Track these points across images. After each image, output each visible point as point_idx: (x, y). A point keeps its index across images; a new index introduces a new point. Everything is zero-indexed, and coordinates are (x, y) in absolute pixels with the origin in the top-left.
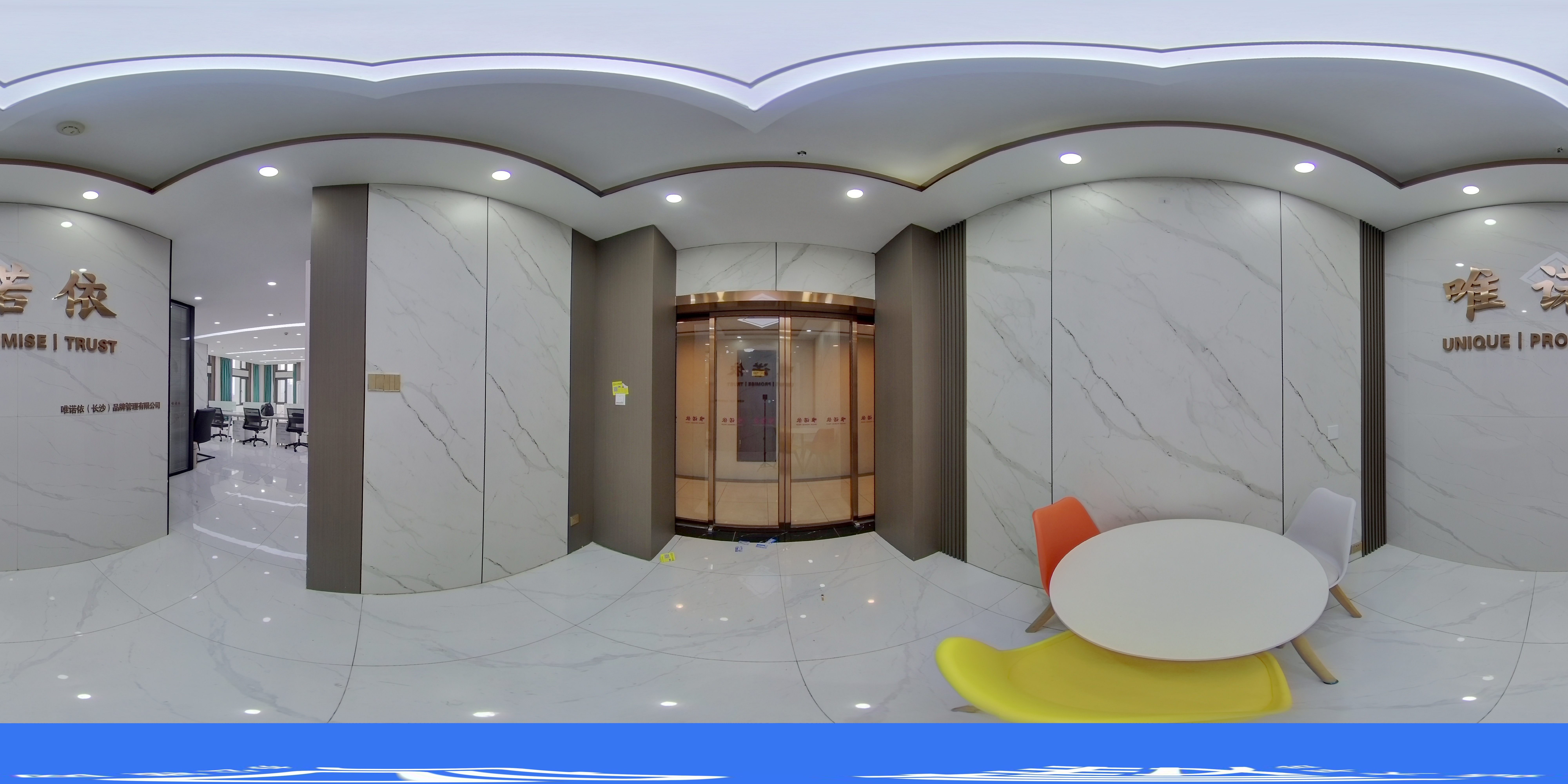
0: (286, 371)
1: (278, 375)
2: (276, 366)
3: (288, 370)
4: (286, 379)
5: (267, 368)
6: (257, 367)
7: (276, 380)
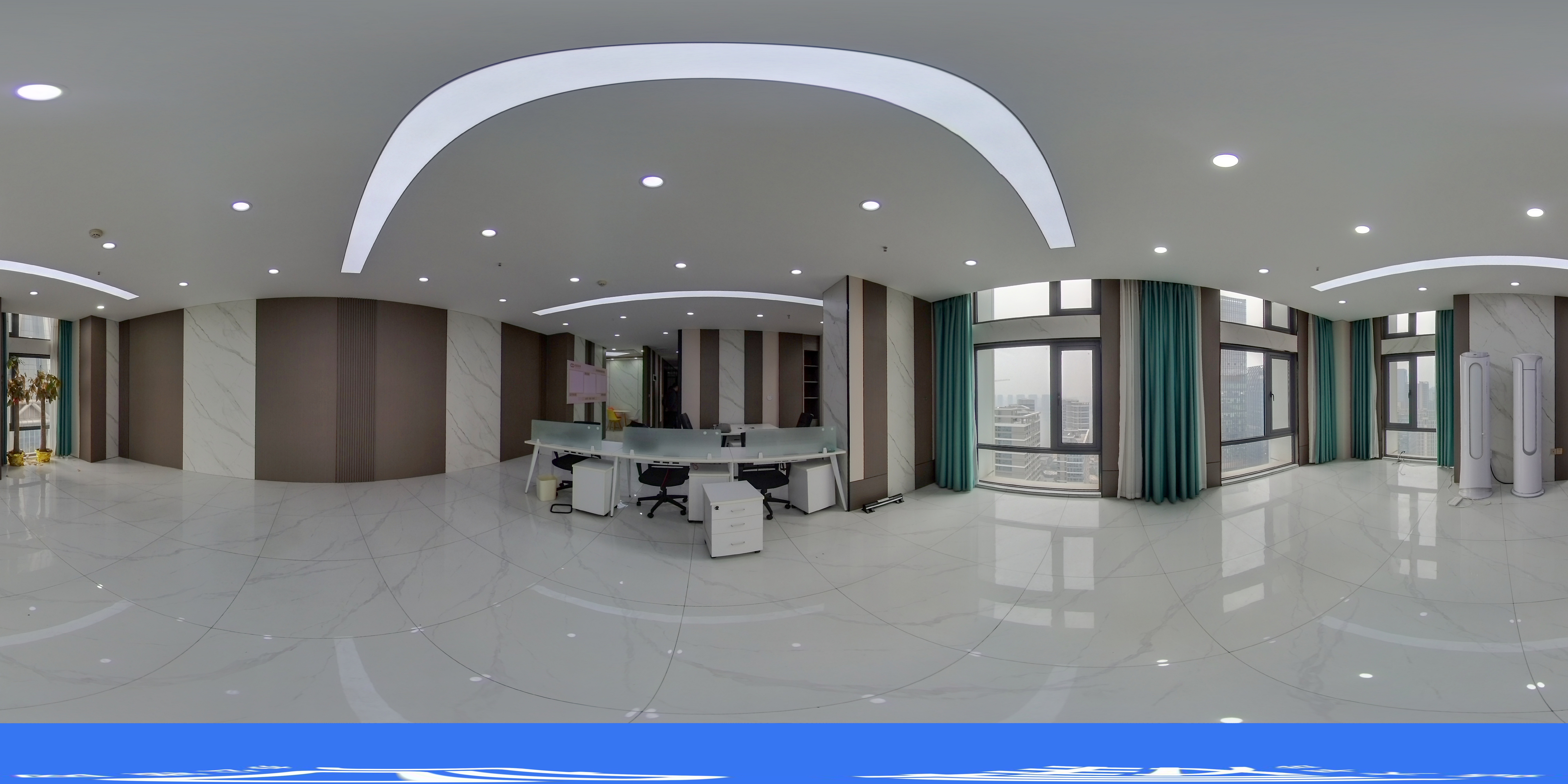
0: (1412, 333)
1: (1387, 347)
2: (1382, 323)
3: (1419, 331)
4: (1411, 357)
5: (1358, 327)
6: (1325, 325)
7: (1384, 361)
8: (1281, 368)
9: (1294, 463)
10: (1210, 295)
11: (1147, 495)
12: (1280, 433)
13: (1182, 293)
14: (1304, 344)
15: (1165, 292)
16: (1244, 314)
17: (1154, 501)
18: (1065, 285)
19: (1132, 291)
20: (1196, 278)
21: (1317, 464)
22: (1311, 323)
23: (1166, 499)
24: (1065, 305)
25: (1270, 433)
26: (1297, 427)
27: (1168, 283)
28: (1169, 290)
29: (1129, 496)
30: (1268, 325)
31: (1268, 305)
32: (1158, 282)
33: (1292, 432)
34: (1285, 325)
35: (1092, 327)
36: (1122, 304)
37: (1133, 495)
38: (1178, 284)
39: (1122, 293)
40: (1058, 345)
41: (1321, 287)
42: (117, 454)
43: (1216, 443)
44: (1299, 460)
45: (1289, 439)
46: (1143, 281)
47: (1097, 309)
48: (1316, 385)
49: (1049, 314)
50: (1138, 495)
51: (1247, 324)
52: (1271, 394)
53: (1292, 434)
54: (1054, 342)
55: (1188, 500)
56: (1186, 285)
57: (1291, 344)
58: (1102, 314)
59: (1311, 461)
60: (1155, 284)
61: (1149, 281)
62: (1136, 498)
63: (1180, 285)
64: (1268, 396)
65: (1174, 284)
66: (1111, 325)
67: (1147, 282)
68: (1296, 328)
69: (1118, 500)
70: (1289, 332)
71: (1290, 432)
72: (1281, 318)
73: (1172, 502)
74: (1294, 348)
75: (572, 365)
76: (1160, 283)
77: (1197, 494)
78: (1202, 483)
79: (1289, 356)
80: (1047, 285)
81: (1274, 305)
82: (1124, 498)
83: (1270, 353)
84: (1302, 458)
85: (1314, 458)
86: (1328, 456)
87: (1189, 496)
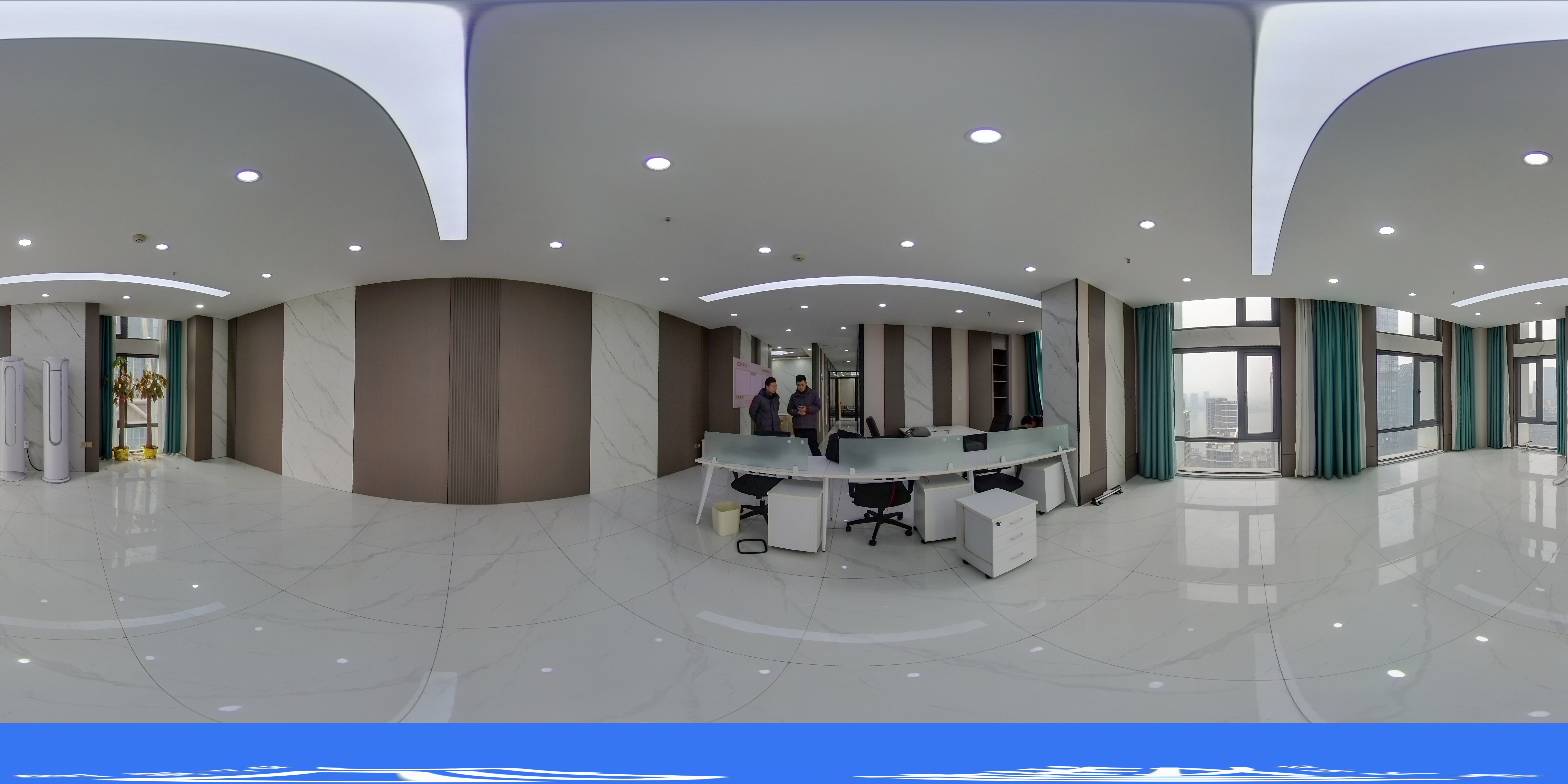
0: (1538, 338)
1: (1518, 351)
2: (1514, 330)
3: (1544, 337)
4: (1538, 359)
5: (1493, 333)
6: (1466, 332)
7: (1516, 363)
8: (1428, 370)
9: (1440, 449)
10: (1369, 312)
11: (1319, 473)
12: (1428, 424)
13: (1347, 310)
14: (1448, 349)
15: (1333, 309)
16: (1397, 325)
17: (1326, 478)
18: (1250, 302)
19: (1306, 308)
20: (1358, 298)
21: (1458, 451)
22: (1454, 331)
23: (1334, 476)
24: (1249, 318)
25: (1418, 424)
26: (1442, 419)
27: (1335, 302)
28: (1336, 308)
29: (1304, 475)
30: (1417, 334)
31: (1416, 318)
32: (1327, 301)
33: (1438, 423)
34: (1432, 332)
35: (1273, 337)
36: (1298, 319)
37: (1308, 473)
38: (1343, 303)
39: (1297, 310)
40: (1244, 351)
41: (1459, 304)
42: (225, 454)
43: (1374, 431)
44: (1443, 447)
45: (1435, 429)
46: (1315, 300)
47: (1276, 321)
48: (1458, 383)
49: (1235, 325)
50: (1312, 473)
51: (1399, 333)
52: (1419, 391)
53: (1438, 424)
54: (1241, 349)
55: (1353, 476)
56: (1350, 304)
57: (1437, 348)
58: (1281, 326)
59: (1453, 448)
60: (1325, 303)
61: (1320, 301)
62: (1310, 476)
63: (1344, 304)
64: (1417, 392)
65: (1340, 303)
66: (1289, 336)
67: (1318, 302)
68: (1441, 334)
69: (1296, 478)
70: (1436, 339)
71: (1436, 423)
72: (1428, 326)
73: (1339, 478)
74: (1440, 353)
75: (739, 364)
76: (1329, 302)
77: (1359, 471)
78: (1363, 464)
79: (1436, 359)
80: (1233, 301)
81: (1422, 318)
82: (1300, 477)
83: (1418, 357)
84: (1446, 445)
85: (1456, 446)
86: (1468, 444)
87: (1354, 473)
